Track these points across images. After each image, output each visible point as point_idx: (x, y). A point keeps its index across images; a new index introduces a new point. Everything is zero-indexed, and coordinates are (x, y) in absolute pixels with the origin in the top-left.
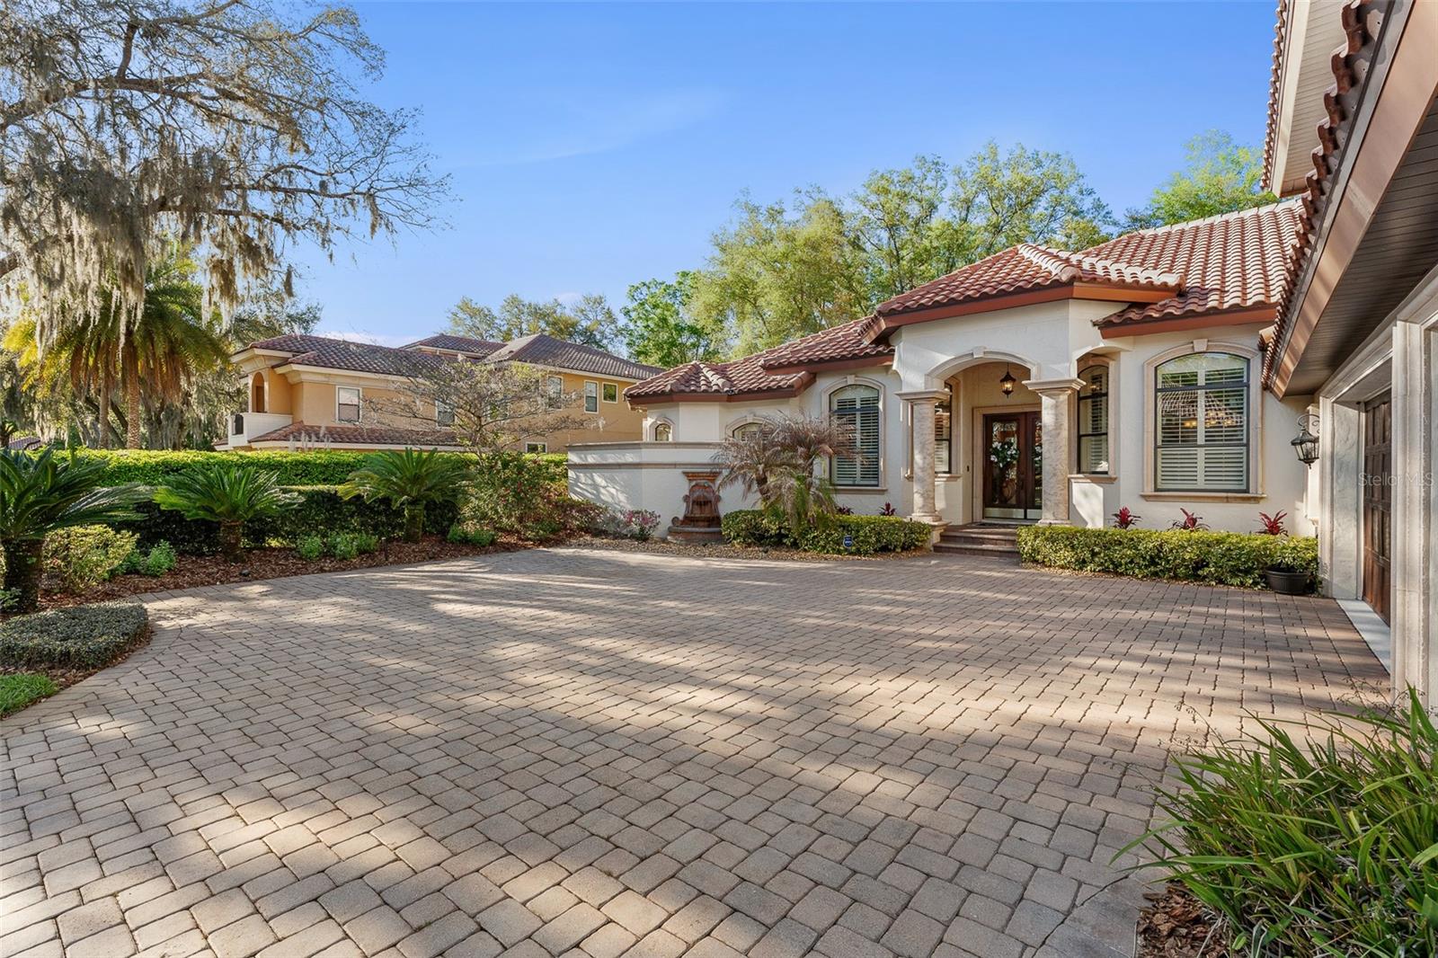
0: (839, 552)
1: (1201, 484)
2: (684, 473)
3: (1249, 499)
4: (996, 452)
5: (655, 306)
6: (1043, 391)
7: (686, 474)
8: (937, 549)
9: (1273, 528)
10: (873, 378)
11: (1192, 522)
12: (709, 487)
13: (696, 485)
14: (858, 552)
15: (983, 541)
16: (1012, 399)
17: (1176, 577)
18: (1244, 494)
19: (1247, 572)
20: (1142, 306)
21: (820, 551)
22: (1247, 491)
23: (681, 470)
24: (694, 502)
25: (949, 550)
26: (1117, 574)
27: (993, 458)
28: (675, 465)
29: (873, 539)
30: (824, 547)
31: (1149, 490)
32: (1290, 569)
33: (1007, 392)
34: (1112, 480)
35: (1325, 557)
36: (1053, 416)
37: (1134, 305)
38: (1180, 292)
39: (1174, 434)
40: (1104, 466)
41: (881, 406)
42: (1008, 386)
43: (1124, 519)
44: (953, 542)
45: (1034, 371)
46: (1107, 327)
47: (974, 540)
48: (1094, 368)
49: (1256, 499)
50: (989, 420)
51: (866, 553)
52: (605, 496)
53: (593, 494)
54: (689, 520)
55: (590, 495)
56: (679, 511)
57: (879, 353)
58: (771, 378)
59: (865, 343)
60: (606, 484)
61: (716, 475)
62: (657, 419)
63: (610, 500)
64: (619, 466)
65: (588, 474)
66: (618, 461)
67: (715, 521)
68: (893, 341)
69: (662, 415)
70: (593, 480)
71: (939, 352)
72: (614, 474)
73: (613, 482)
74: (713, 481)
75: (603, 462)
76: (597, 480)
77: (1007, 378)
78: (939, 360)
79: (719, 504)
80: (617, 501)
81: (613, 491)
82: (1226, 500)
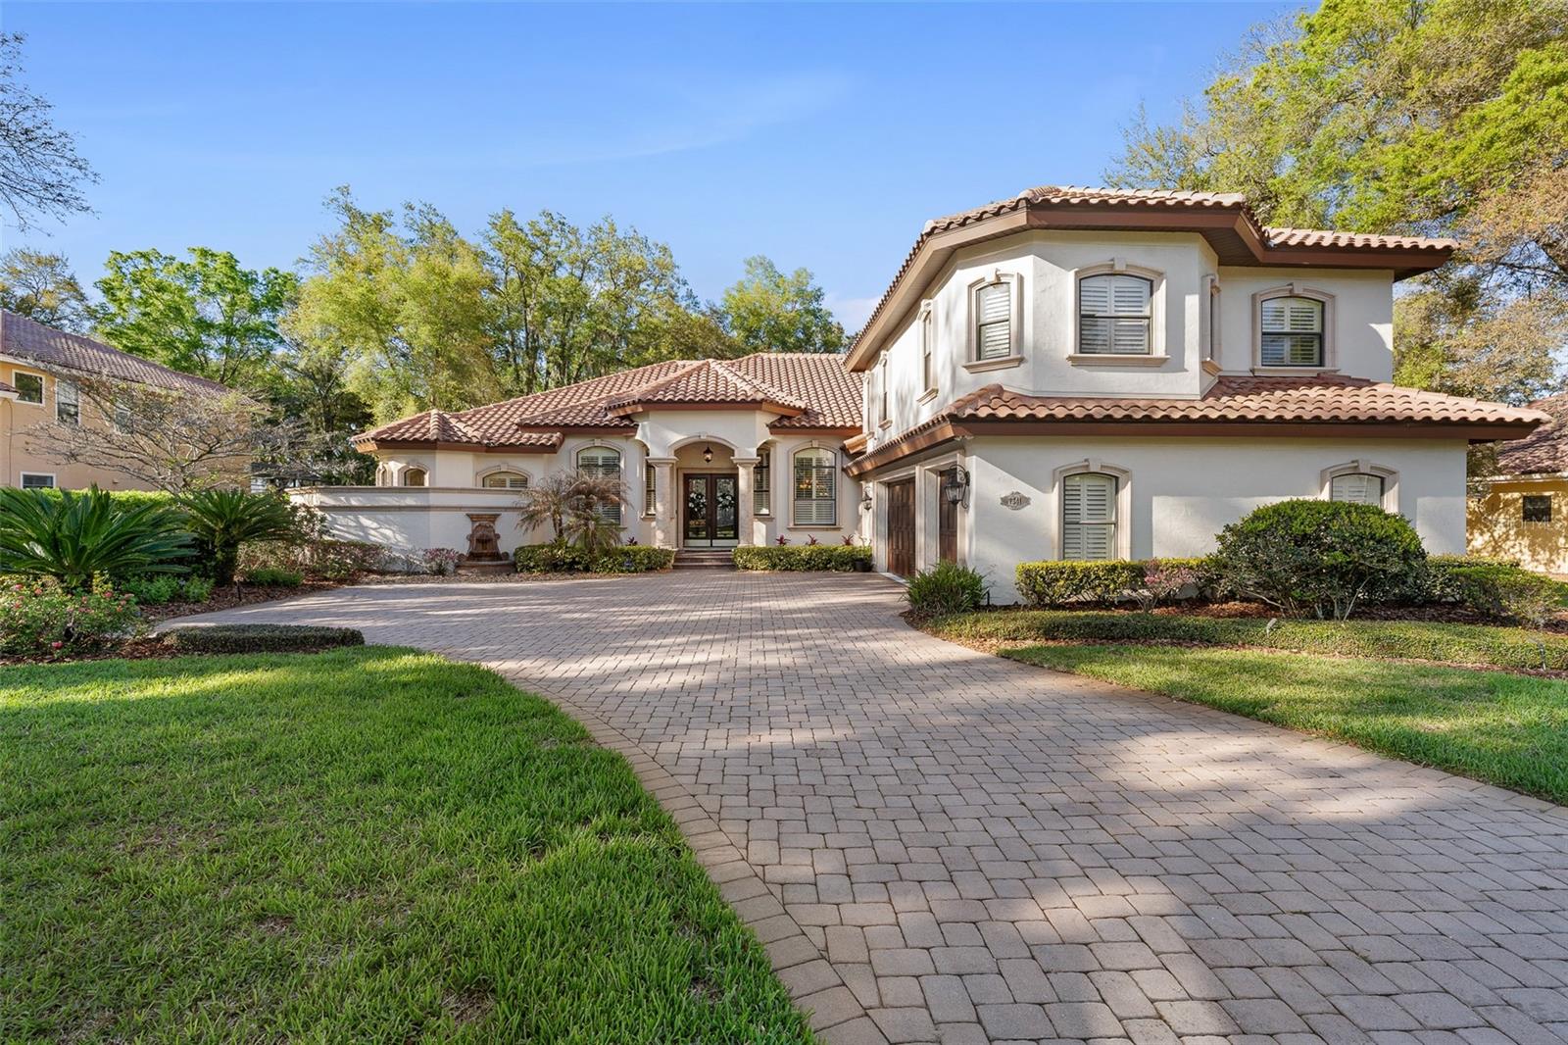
0: (622, 572)
1: (815, 521)
3: (836, 529)
4: (692, 500)
5: (160, 289)
6: (741, 464)
7: (470, 517)
8: (675, 567)
9: (848, 543)
10: (616, 442)
11: (813, 542)
12: (491, 527)
13: (480, 525)
14: (636, 571)
15: (702, 560)
16: (710, 465)
17: (818, 569)
18: (834, 526)
19: (846, 564)
20: (789, 418)
23: (465, 512)
24: (478, 540)
25: (683, 567)
26: (791, 570)
27: (691, 505)
28: (460, 508)
29: (646, 561)
30: (611, 569)
31: (791, 525)
32: (862, 560)
33: (708, 460)
34: (772, 519)
35: (875, 555)
36: (745, 479)
37: (783, 417)
38: (805, 412)
39: (802, 494)
40: (765, 511)
41: (622, 465)
42: (709, 456)
43: (782, 541)
44: (682, 562)
45: (736, 453)
46: (772, 427)
47: (696, 560)
48: (764, 451)
49: (839, 529)
50: (688, 478)
51: (641, 571)
52: (375, 537)
53: (359, 536)
54: (473, 556)
55: (353, 538)
56: (464, 548)
57: (626, 426)
58: (526, 435)
59: (610, 416)
60: (375, 525)
61: (496, 516)
62: (408, 464)
63: (383, 541)
64: (400, 508)
65: (351, 517)
66: (397, 504)
67: (496, 556)
68: (637, 420)
69: (413, 460)
70: (358, 522)
71: (677, 432)
72: (390, 516)
73: (388, 523)
74: (493, 522)
75: (376, 505)
76: (365, 521)
77: (708, 451)
78: (676, 438)
79: (499, 542)
80: (393, 541)
81: (388, 533)
82: (827, 529)
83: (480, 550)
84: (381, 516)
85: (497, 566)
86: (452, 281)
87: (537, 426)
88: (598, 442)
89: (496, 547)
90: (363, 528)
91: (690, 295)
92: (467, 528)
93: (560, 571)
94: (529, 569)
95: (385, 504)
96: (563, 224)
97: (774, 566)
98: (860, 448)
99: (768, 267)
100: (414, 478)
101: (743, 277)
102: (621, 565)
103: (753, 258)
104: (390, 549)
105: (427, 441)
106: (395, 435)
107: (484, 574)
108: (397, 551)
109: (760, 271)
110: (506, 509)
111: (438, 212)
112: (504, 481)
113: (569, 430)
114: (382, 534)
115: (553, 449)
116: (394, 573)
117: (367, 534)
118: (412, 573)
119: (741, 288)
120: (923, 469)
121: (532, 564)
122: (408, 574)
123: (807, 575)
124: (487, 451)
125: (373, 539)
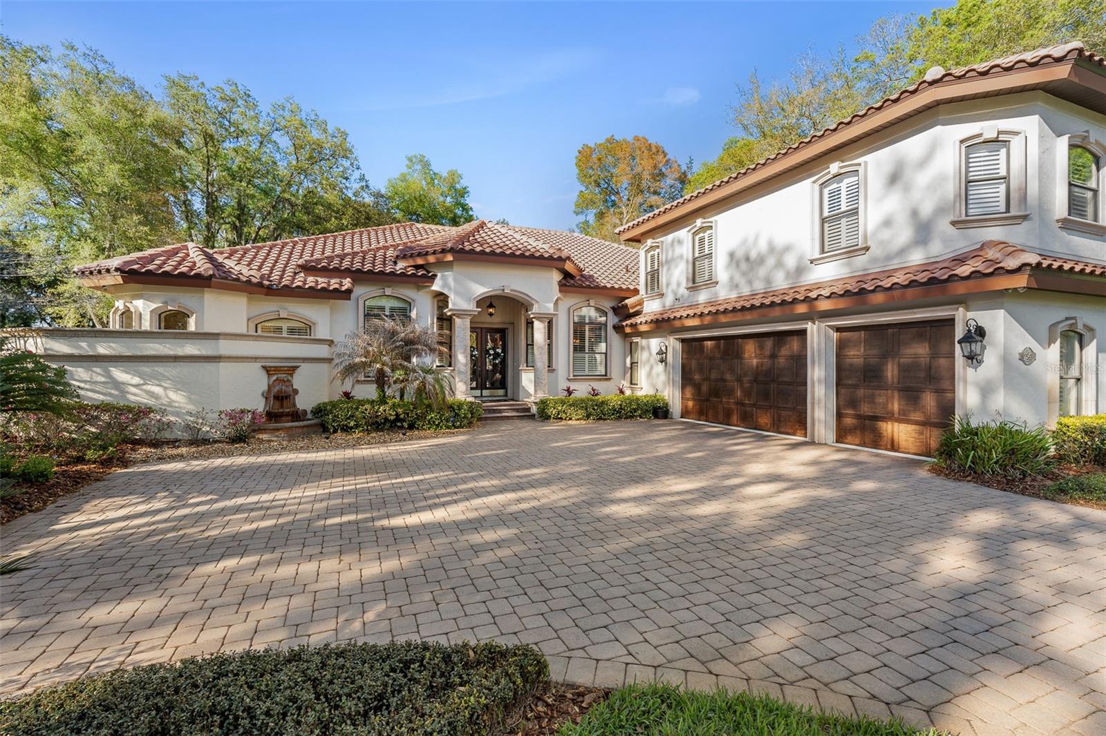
0: (449, 427)
1: (587, 373)
2: (263, 367)
3: (606, 379)
7: (267, 370)
8: (480, 420)
9: (621, 392)
10: (408, 292)
11: (594, 392)
12: (288, 380)
13: (277, 379)
15: (500, 411)
18: (605, 377)
21: (436, 429)
22: (606, 375)
23: (261, 364)
24: (274, 397)
28: (255, 359)
31: (571, 377)
32: (655, 407)
33: (491, 314)
34: (553, 370)
35: (671, 403)
36: (542, 333)
39: (578, 348)
41: (413, 314)
42: (491, 310)
43: (570, 391)
44: (485, 414)
45: (535, 308)
46: (560, 285)
47: (494, 411)
49: (610, 379)
51: (464, 426)
52: (137, 397)
53: (110, 395)
54: (271, 416)
55: (101, 397)
56: (260, 406)
57: (422, 277)
58: (310, 279)
59: (401, 265)
60: (136, 380)
61: (293, 369)
62: (166, 303)
63: (150, 402)
64: (176, 359)
65: (98, 370)
66: (172, 353)
67: (297, 416)
68: (433, 271)
69: (174, 300)
70: (109, 375)
71: (482, 285)
72: (160, 368)
73: (158, 378)
74: (291, 375)
75: (139, 354)
76: (119, 374)
77: (491, 306)
78: (480, 290)
79: (297, 398)
80: (165, 401)
81: (157, 390)
82: (600, 380)
83: (277, 409)
84: (146, 368)
85: (304, 426)
86: (148, 120)
87: (325, 269)
88: (388, 291)
89: (294, 405)
90: (117, 384)
91: (362, 178)
92: (262, 382)
93: (382, 430)
94: (346, 429)
95: (152, 353)
96: (249, 96)
97: (588, 417)
98: (638, 308)
99: (426, 165)
100: (172, 322)
101: (404, 170)
102: (447, 421)
103: (415, 157)
104: (163, 412)
105: (198, 276)
106: (151, 267)
107: (291, 438)
108: (174, 414)
109: (419, 167)
110: (305, 360)
111: (106, 58)
112: (281, 328)
113: (360, 276)
114: (147, 392)
115: (347, 294)
116: (174, 443)
117: (124, 393)
118: (199, 442)
119: (403, 179)
120: (823, 325)
121: (352, 424)
122: (194, 442)
123: (618, 423)
124: (267, 294)
125: (132, 398)
